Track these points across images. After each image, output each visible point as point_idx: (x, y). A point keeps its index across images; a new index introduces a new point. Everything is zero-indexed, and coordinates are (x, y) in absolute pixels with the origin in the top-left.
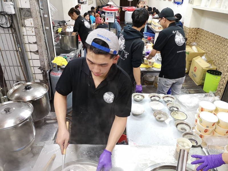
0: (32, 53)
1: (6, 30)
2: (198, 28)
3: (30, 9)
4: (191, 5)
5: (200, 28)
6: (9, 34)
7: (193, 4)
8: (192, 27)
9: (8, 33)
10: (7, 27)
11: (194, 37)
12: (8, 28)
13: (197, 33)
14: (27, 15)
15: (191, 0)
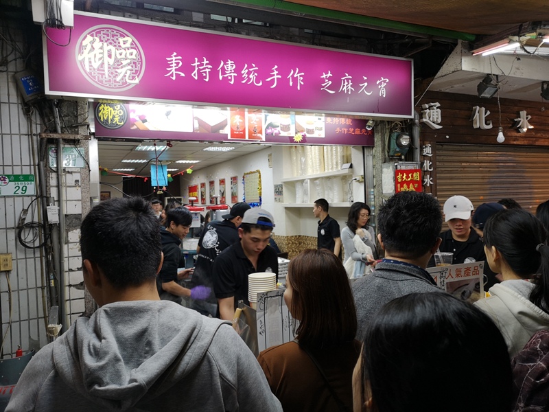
0: (72, 288)
1: (30, 253)
2: (299, 236)
3: (81, 214)
4: (279, 203)
5: (302, 234)
6: (35, 258)
7: (283, 202)
8: (290, 235)
9: (33, 256)
10: (32, 246)
11: (297, 250)
12: (34, 248)
13: (300, 244)
14: (74, 225)
15: (278, 197)
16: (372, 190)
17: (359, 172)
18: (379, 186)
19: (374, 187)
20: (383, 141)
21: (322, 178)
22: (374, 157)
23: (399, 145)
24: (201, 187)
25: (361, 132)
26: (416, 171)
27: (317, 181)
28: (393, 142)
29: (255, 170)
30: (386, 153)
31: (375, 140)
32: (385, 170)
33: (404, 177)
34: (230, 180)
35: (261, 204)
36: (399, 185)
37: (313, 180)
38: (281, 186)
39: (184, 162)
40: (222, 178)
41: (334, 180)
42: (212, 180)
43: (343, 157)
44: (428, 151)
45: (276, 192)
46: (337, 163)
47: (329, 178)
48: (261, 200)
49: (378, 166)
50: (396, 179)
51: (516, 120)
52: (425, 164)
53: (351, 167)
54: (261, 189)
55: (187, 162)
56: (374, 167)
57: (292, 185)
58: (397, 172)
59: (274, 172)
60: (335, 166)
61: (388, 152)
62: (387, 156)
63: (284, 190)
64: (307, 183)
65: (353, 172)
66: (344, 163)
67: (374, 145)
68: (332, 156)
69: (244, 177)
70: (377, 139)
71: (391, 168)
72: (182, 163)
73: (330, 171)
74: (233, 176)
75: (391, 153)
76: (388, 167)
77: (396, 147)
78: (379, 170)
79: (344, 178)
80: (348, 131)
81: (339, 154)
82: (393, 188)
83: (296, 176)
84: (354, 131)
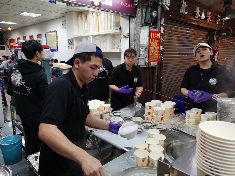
4: (71, 49)
15: (70, 46)
16: (133, 42)
17: (126, 31)
18: (138, 40)
19: (135, 41)
20: (142, 14)
21: (100, 35)
22: (136, 23)
23: (151, 16)
24: (18, 40)
25: (130, 6)
26: (158, 32)
27: (97, 37)
28: (148, 14)
29: (53, 30)
30: (143, 21)
31: (137, 12)
32: (142, 31)
33: (153, 35)
34: (37, 36)
35: (58, 50)
36: (151, 40)
37: (94, 36)
38: (73, 40)
39: (6, 23)
40: (31, 34)
41: (108, 37)
42: (24, 36)
43: (115, 22)
44: (163, 22)
45: (69, 43)
46: (111, 26)
47: (104, 35)
48: (58, 48)
49: (138, 28)
50: (149, 36)
51: (195, 11)
52: (161, 29)
53: (120, 28)
54: (58, 41)
55: (8, 23)
56: (135, 29)
57: (79, 39)
58: (150, 32)
59: (67, 31)
60: (109, 28)
61: (145, 20)
62: (143, 22)
63: (74, 42)
64: (90, 38)
65: (121, 32)
66: (115, 26)
67: (136, 15)
68: (107, 21)
69: (46, 34)
70: (138, 12)
71: (147, 29)
72: (4, 24)
73: (106, 31)
74: (39, 34)
75: (146, 21)
76: (145, 29)
77: (150, 17)
78: (139, 31)
79: (114, 36)
80: (124, 4)
81: (113, 20)
82: (148, 41)
83: (82, 34)
84: (127, 5)
